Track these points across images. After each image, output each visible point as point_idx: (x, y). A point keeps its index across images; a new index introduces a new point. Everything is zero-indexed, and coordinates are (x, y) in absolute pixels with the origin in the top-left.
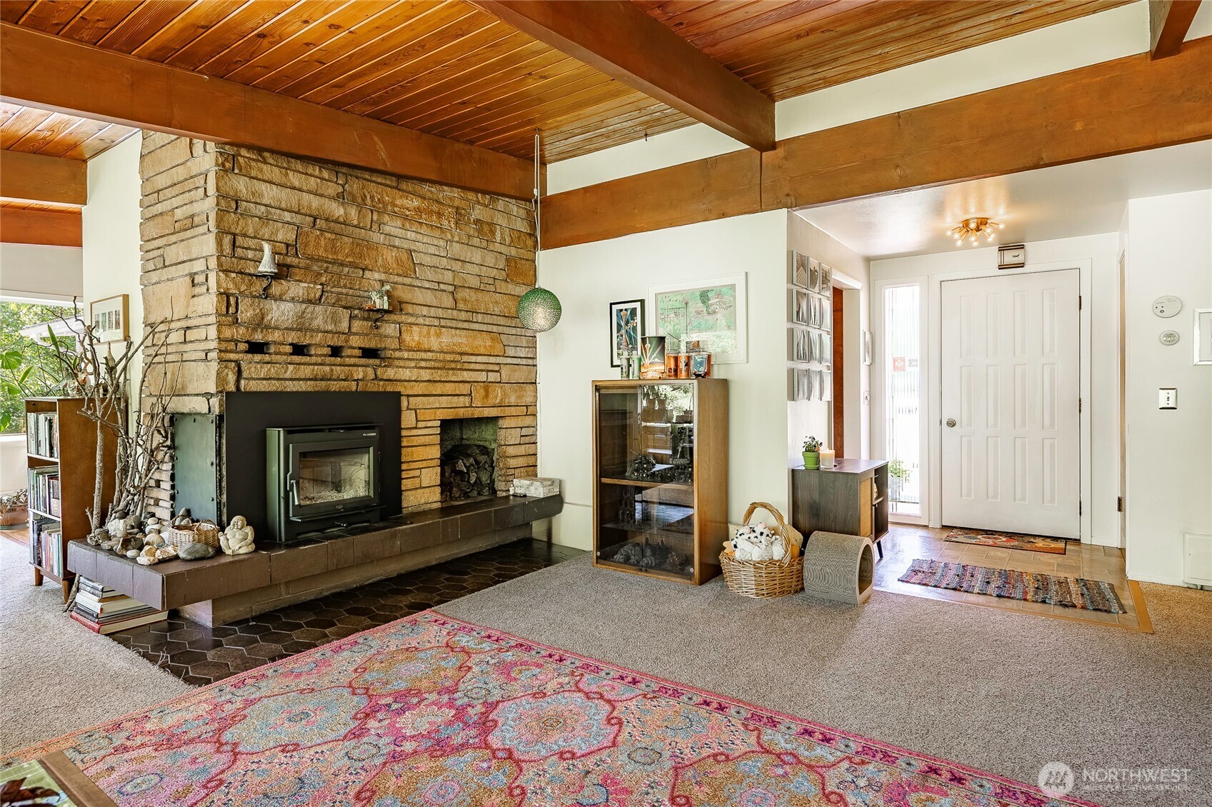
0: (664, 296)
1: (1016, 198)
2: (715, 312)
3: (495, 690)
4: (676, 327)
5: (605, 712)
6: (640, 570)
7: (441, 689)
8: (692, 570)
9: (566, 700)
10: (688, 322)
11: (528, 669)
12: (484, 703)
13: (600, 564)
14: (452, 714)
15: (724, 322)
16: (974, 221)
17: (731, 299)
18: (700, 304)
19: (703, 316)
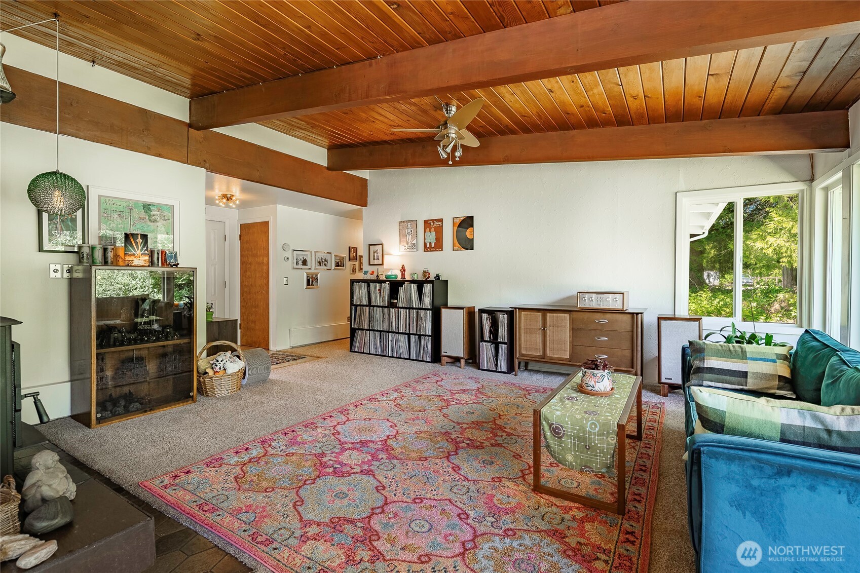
0: (107, 199)
1: (244, 190)
2: (156, 221)
3: (326, 444)
4: (120, 226)
5: (358, 421)
6: (146, 411)
7: (318, 457)
8: (191, 394)
9: (344, 428)
10: (132, 224)
11: (302, 438)
12: (340, 445)
13: (100, 423)
14: (351, 451)
15: (163, 228)
16: (229, 196)
17: (169, 214)
18: (143, 213)
19: (145, 222)
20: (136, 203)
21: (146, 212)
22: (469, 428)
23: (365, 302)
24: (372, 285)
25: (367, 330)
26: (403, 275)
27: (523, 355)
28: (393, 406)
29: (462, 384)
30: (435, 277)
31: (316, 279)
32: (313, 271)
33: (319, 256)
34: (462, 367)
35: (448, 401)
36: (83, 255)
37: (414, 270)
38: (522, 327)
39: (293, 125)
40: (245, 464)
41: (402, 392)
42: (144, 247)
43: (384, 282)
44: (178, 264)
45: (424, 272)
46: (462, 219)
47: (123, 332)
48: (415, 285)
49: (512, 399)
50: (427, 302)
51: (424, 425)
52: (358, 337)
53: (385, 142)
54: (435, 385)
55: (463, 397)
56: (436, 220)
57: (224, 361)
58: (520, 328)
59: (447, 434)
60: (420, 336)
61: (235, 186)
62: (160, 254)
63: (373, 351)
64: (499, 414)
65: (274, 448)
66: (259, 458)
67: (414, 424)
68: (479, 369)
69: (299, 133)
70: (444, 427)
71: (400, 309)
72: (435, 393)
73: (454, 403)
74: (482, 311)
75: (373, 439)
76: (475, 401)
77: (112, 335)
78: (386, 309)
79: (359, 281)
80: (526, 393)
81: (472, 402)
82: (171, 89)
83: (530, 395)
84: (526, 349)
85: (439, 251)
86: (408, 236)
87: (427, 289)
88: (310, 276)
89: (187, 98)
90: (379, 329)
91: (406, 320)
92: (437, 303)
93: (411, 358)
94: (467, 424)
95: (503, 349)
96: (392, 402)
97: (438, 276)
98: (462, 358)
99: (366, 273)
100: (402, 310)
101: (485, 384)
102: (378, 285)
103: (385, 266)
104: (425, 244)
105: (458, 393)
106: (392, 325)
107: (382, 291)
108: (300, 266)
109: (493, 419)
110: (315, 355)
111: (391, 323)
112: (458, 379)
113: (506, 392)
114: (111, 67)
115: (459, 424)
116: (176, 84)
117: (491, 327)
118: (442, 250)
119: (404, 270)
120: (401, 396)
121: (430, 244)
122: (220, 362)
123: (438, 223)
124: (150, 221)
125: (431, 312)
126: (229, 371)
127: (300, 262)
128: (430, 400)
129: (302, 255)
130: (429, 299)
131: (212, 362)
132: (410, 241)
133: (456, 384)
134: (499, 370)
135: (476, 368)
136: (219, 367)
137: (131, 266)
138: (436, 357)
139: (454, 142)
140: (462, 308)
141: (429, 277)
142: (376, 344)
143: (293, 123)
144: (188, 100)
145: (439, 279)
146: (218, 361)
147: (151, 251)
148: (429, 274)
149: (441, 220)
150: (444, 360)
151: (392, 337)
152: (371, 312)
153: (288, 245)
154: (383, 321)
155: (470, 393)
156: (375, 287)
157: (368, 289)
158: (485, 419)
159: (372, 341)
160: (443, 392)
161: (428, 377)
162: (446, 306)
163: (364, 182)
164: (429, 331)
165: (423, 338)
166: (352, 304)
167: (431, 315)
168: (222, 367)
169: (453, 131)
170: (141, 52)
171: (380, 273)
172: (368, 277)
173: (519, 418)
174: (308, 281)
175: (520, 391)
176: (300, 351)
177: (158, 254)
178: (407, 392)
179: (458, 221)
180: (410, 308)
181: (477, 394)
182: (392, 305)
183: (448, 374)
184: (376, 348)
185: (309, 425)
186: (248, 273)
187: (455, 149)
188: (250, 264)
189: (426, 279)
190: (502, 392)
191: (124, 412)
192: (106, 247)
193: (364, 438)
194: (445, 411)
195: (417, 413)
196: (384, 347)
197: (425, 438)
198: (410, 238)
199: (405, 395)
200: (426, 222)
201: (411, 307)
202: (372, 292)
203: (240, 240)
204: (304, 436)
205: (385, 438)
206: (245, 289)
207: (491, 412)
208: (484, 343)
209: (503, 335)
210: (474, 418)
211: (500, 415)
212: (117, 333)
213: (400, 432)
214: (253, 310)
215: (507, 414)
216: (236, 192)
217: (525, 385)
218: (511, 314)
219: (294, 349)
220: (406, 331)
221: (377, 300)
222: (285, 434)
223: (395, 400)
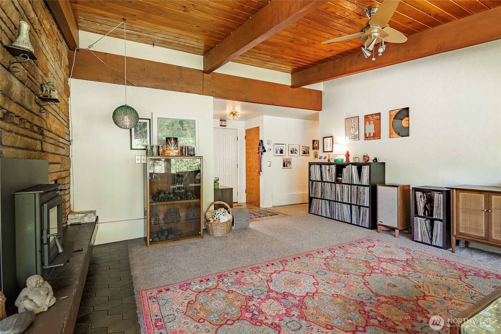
0: (162, 119)
2: (186, 130)
3: (258, 288)
4: (168, 134)
5: (290, 273)
6: (175, 240)
7: (247, 300)
8: (200, 233)
9: (277, 277)
10: (174, 132)
11: (245, 279)
12: (268, 292)
13: (151, 244)
14: (273, 300)
15: (190, 134)
16: (234, 113)
17: (193, 125)
18: (179, 126)
19: (181, 131)
20: (176, 120)
21: (181, 125)
22: (386, 303)
23: (319, 178)
24: (323, 166)
25: (320, 199)
26: (348, 159)
27: (461, 234)
28: (323, 264)
29: (392, 253)
30: (373, 160)
31: (290, 163)
32: (287, 157)
33: (291, 147)
34: (396, 236)
35: (373, 269)
36: (148, 150)
37: (357, 155)
38: (461, 206)
39: (263, 60)
40: (200, 292)
41: (334, 252)
42: (175, 145)
43: (332, 164)
44: (195, 154)
45: (364, 156)
46: (398, 111)
47: (166, 193)
48: (356, 167)
49: (443, 279)
50: (365, 180)
51: (343, 288)
52: (314, 203)
53: (328, 59)
54: (366, 250)
55: (390, 267)
56: (374, 114)
57: (219, 215)
58: (457, 208)
59: (362, 304)
60: (360, 206)
61: (238, 107)
62: (186, 149)
63: (324, 214)
64: (424, 293)
65: (224, 283)
66: (211, 289)
67: (333, 286)
68: (413, 240)
69: (269, 65)
70: (361, 296)
71: (343, 185)
72: (363, 258)
73: (379, 271)
74: (416, 190)
75: (295, 293)
76: (401, 273)
77: (160, 195)
78: (333, 185)
79: (314, 164)
80: (462, 274)
81: (397, 274)
82: (192, 51)
83: (467, 278)
84: (465, 229)
85: (378, 139)
86: (352, 129)
87: (366, 170)
88: (285, 160)
89: (202, 55)
90: (328, 199)
91: (348, 194)
92: (374, 181)
93: (353, 223)
94: (386, 297)
95: (439, 226)
96: (323, 260)
97: (376, 160)
98: (397, 229)
99: (320, 158)
100: (345, 185)
101: (415, 257)
102: (327, 166)
103: (334, 153)
104: (365, 134)
105: (386, 262)
106: (337, 197)
107: (330, 171)
108: (279, 154)
109: (415, 298)
110: (285, 213)
111: (337, 195)
112: (389, 247)
113: (438, 269)
114: (161, 45)
115: (377, 295)
116: (192, 47)
117: (425, 204)
118: (380, 138)
119: (348, 155)
120: (333, 256)
121: (370, 134)
122: (217, 214)
123: (376, 117)
124: (183, 130)
125: (368, 188)
126: (222, 221)
127: (279, 152)
128: (356, 264)
129: (280, 147)
130: (367, 178)
131: (213, 214)
132: (353, 133)
133: (386, 252)
134: (434, 243)
135: (410, 239)
136: (216, 217)
137: (170, 156)
138: (374, 225)
139: (375, 39)
140: (397, 186)
141: (368, 160)
142: (326, 210)
143: (263, 59)
144: (203, 57)
145: (377, 161)
146: (216, 214)
147: (182, 147)
148: (368, 157)
149: (379, 114)
150: (380, 228)
151: (338, 205)
152: (323, 186)
153: (271, 141)
154: (331, 193)
155: (397, 264)
156: (326, 168)
157: (320, 169)
158: (407, 295)
159: (323, 207)
160: (371, 259)
161: (362, 242)
162: (383, 184)
163: (319, 94)
164: (367, 203)
165: (362, 208)
166: (310, 180)
167: (368, 190)
168: (218, 218)
169: (376, 30)
170: (167, 30)
171: (330, 158)
172: (322, 160)
173: (448, 303)
174: (284, 163)
175: (455, 271)
176: (277, 210)
177: (185, 149)
178: (339, 253)
179: (394, 114)
180: (351, 185)
181: (405, 266)
182: (337, 182)
183: (381, 241)
184: (326, 213)
185: (255, 268)
186: (249, 159)
187: (377, 46)
188: (250, 154)
189: (366, 162)
190: (433, 268)
191: (165, 239)
192: (159, 146)
193: (288, 290)
194: (367, 278)
195: (340, 275)
196: (332, 212)
197: (339, 303)
198: (353, 130)
199: (337, 255)
200: (366, 117)
201: (352, 183)
202: (324, 172)
203: (245, 139)
204: (247, 277)
205: (304, 294)
206: (248, 169)
207: (415, 289)
208: (419, 218)
209: (439, 212)
210: (395, 292)
211: (425, 295)
212: (162, 194)
213: (319, 291)
214: (252, 181)
215: (433, 295)
216: (238, 110)
217: (462, 264)
218: (448, 194)
219: (274, 208)
220: (348, 201)
221: (327, 177)
222: (237, 273)
223: (326, 259)
